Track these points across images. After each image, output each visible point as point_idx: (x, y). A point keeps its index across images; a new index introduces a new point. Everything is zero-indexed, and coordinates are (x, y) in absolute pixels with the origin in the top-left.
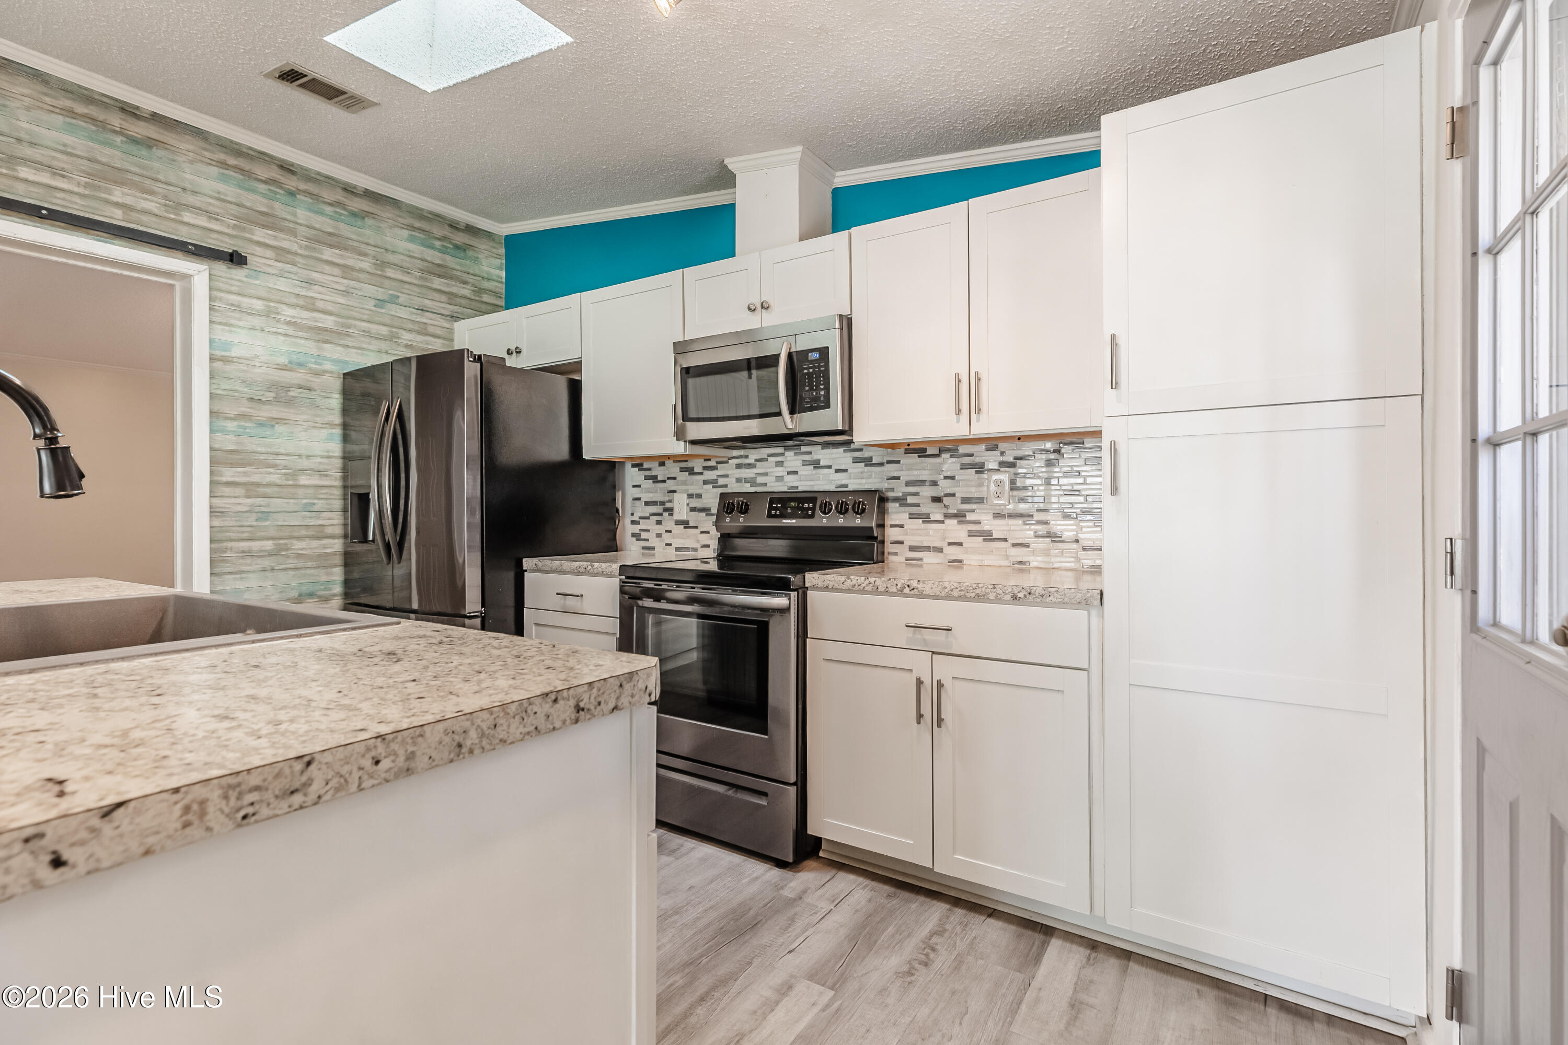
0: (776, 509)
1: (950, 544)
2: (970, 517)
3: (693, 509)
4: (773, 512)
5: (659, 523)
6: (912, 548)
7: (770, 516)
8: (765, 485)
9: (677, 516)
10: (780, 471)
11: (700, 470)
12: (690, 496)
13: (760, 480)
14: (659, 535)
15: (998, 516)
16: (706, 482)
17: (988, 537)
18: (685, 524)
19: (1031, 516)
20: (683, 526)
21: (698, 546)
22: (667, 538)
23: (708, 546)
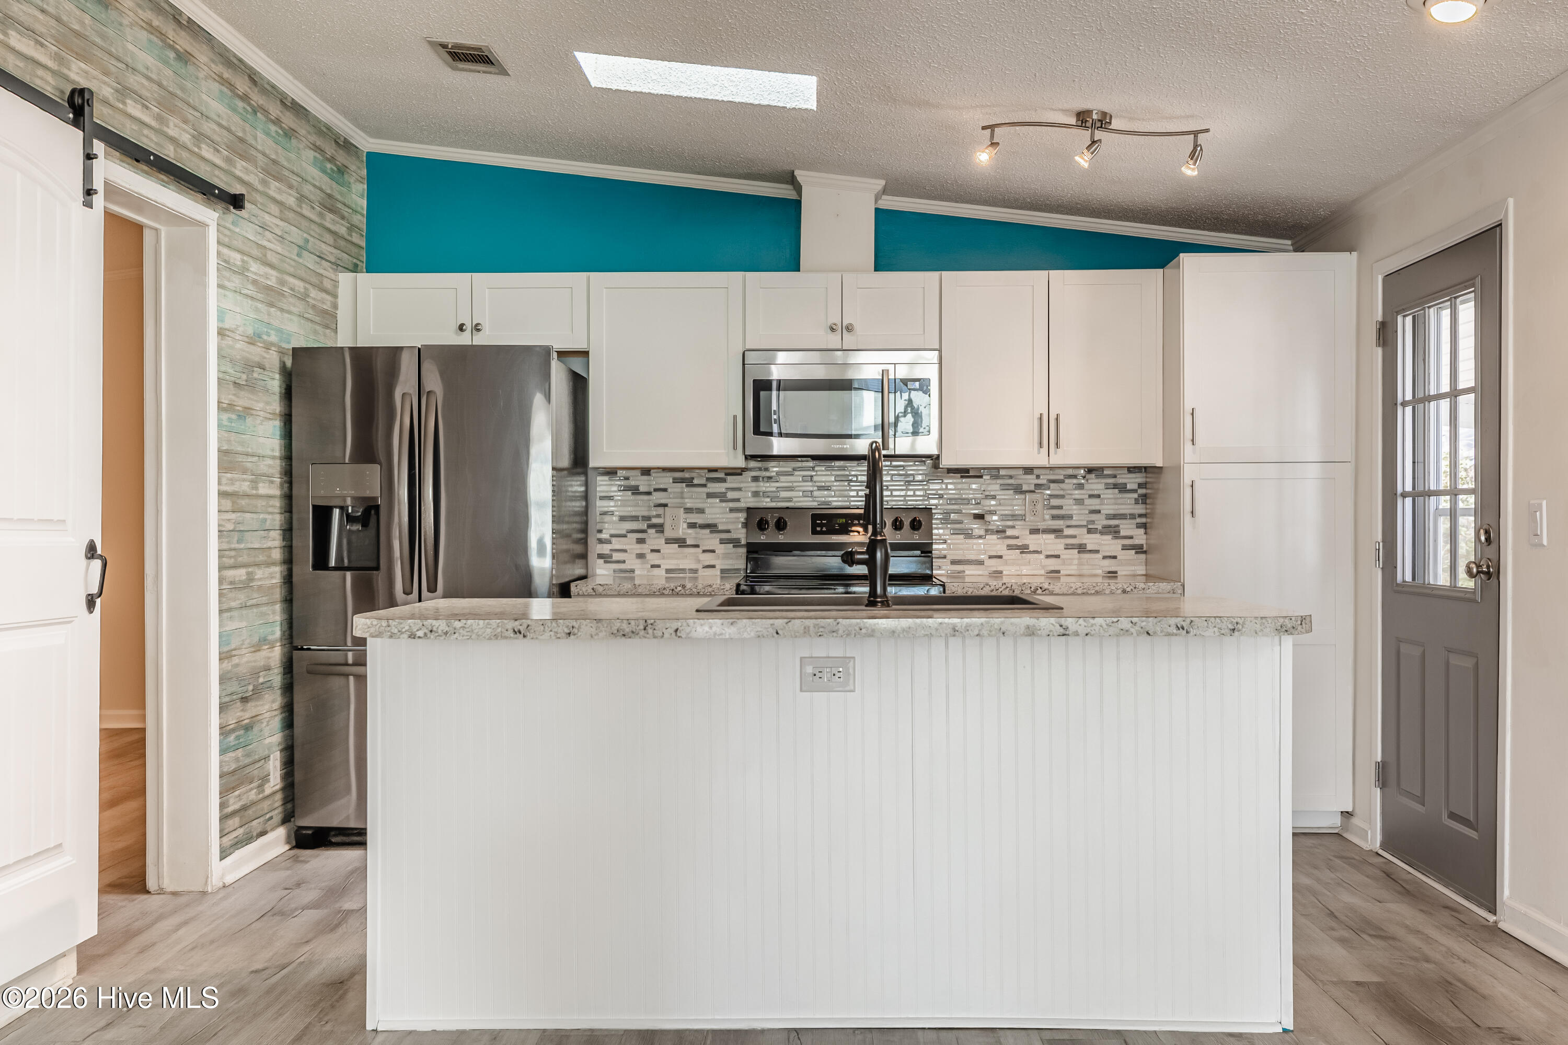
0: (819, 525)
1: (990, 557)
2: (1009, 532)
3: (692, 526)
4: (818, 529)
5: (641, 541)
6: (954, 562)
7: (814, 532)
8: (789, 499)
9: (669, 533)
10: (808, 486)
11: (703, 481)
12: (688, 510)
13: (784, 494)
14: (641, 556)
15: (1034, 531)
16: (710, 495)
17: (1024, 549)
18: (681, 542)
19: (1061, 531)
20: (677, 545)
21: (699, 566)
22: (653, 558)
23: (713, 566)
